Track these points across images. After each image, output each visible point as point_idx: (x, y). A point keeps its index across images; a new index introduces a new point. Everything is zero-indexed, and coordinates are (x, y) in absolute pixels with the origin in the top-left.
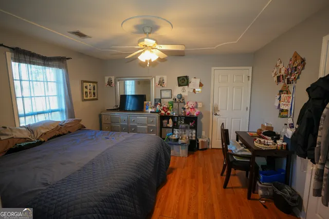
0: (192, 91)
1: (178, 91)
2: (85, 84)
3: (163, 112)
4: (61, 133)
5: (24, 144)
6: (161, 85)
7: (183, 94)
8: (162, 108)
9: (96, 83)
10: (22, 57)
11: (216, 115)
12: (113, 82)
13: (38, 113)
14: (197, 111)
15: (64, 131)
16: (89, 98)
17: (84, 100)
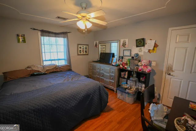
0: (147, 51)
1: (136, 50)
2: (79, 46)
3: (121, 66)
4: (56, 71)
5: (37, 73)
6: (124, 46)
7: (140, 54)
8: (122, 63)
9: (88, 45)
10: (44, 34)
12: (98, 44)
13: (52, 60)
16: (82, 53)
17: (78, 55)
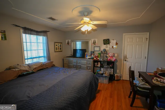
0: (111, 47)
1: (103, 47)
2: (56, 44)
3: (95, 58)
4: (43, 68)
5: (26, 73)
6: (94, 44)
7: (107, 49)
8: (94, 56)
9: (62, 43)
10: (27, 31)
11: (126, 61)
12: (70, 43)
14: (114, 58)
15: (44, 67)
16: (58, 51)
17: (55, 52)
